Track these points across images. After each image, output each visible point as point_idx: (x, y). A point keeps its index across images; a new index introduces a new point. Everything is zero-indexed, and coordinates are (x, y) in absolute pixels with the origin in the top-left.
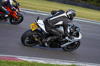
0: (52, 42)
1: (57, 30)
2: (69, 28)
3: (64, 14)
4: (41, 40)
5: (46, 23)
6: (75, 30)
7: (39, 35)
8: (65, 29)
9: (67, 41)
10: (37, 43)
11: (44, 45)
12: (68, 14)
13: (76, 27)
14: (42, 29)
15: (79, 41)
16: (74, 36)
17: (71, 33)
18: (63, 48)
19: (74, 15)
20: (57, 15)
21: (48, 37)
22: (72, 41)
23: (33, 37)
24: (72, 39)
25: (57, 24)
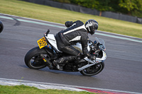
0: (66, 64)
1: (73, 48)
2: (89, 44)
3: (83, 27)
4: (52, 61)
5: (58, 38)
6: (98, 48)
7: (48, 54)
8: (84, 46)
9: (86, 63)
10: (46, 64)
11: (55, 68)
12: (88, 26)
13: (99, 44)
14: (52, 47)
15: (102, 63)
16: (96, 56)
17: (92, 52)
18: (81, 72)
19: (96, 28)
20: (73, 28)
21: (61, 57)
22: (94, 63)
23: (41, 57)
24: (92, 60)
25: (73, 40)
